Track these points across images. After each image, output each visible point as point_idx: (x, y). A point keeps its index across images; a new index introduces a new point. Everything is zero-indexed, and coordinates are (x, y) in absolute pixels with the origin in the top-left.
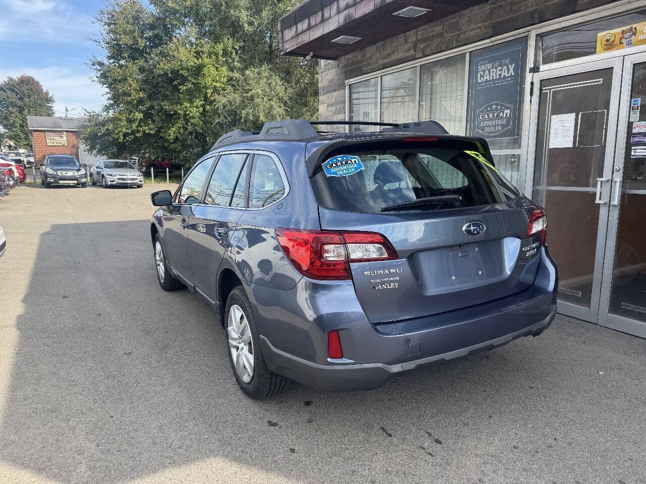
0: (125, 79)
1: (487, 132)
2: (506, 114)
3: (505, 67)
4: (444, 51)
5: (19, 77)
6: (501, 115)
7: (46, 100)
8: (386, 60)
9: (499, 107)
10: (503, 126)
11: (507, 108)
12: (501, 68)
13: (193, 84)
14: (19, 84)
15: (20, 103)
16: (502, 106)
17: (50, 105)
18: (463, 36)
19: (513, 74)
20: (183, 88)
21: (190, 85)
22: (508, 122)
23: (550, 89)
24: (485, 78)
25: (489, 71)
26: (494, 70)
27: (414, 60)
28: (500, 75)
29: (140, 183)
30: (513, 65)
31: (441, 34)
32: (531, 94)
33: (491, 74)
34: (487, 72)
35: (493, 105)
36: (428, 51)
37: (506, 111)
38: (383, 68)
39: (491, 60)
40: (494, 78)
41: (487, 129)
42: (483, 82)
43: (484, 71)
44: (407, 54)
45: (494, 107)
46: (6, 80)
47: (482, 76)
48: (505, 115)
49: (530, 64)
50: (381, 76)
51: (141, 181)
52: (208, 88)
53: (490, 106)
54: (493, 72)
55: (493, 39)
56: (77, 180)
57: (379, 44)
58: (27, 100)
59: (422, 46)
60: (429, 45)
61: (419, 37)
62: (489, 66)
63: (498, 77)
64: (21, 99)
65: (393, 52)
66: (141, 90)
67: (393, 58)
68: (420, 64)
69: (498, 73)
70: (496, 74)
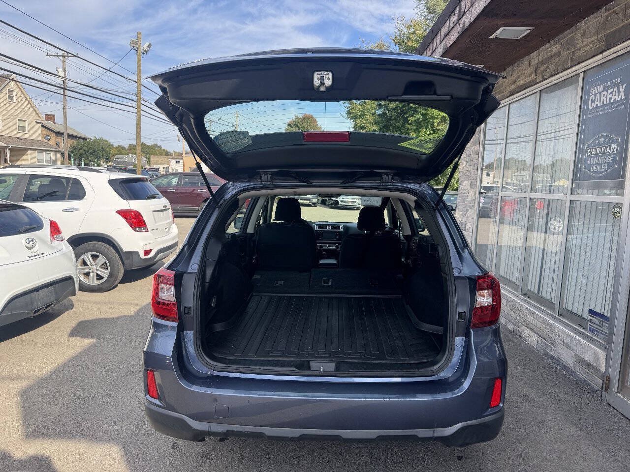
1: (592, 172)
2: (613, 149)
3: (616, 89)
4: (560, 73)
5: (303, 115)
6: (608, 150)
8: (513, 87)
9: (607, 140)
10: (610, 165)
11: (615, 142)
12: (612, 90)
13: (422, 115)
14: (301, 121)
16: (610, 138)
18: (577, 54)
19: (623, 97)
22: (614, 159)
24: (596, 103)
25: (600, 93)
26: (605, 93)
27: (534, 85)
28: (610, 98)
29: (358, 206)
30: (624, 86)
31: (558, 54)
33: (602, 98)
34: (598, 95)
35: (600, 137)
36: (547, 74)
37: (614, 146)
38: (510, 96)
39: (603, 81)
40: (605, 103)
41: (593, 168)
42: (593, 109)
43: (595, 95)
44: (530, 79)
45: (602, 140)
47: (593, 101)
50: (509, 104)
51: (359, 204)
53: (598, 138)
54: (604, 95)
55: (605, 54)
56: (309, 200)
57: (509, 69)
59: (542, 68)
60: (548, 67)
61: (541, 59)
62: (601, 88)
63: (608, 102)
65: (519, 77)
66: (375, 123)
67: (521, 82)
68: (539, 89)
69: (609, 96)
70: (606, 97)
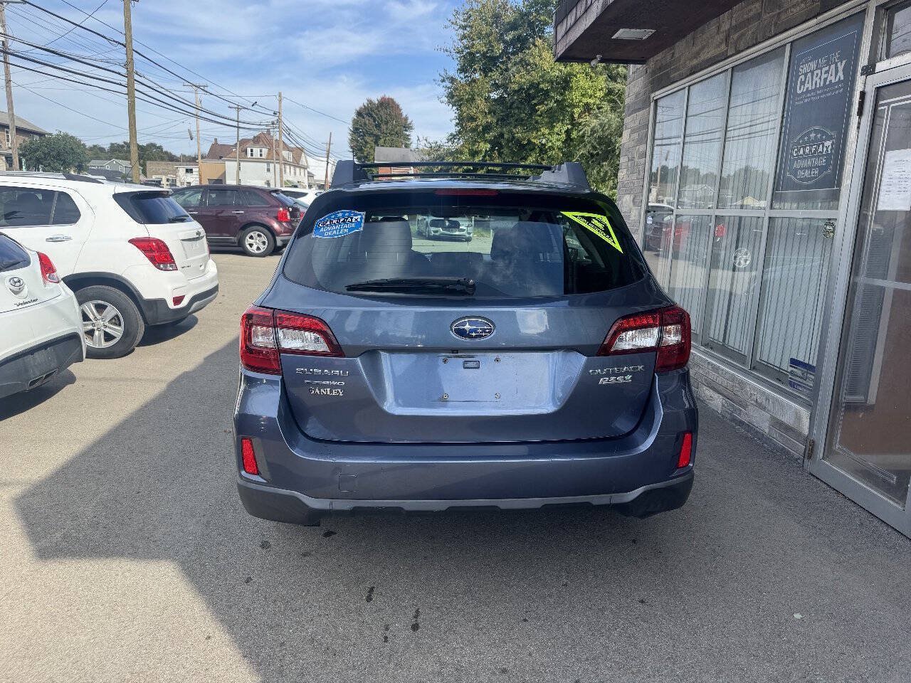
0: (473, 99)
1: (801, 179)
2: (827, 148)
3: (833, 66)
4: (760, 43)
5: (379, 98)
6: (820, 150)
7: (404, 127)
8: (695, 62)
9: (819, 136)
10: (822, 169)
11: (829, 138)
12: (827, 68)
13: (557, 101)
14: (377, 108)
15: (376, 132)
16: (823, 133)
17: (408, 133)
18: (783, 17)
19: (842, 78)
20: (542, 108)
21: (552, 104)
22: (828, 162)
23: (888, 104)
24: (806, 86)
25: (812, 72)
26: (819, 71)
27: (725, 59)
28: (825, 79)
29: (468, 236)
30: (844, 62)
31: (759, 16)
32: (860, 113)
33: (814, 80)
34: (809, 75)
35: (811, 132)
36: (742, 46)
37: (828, 143)
38: (691, 74)
39: (816, 56)
40: (818, 86)
41: (801, 174)
42: (802, 93)
43: (806, 75)
44: (718, 51)
45: (813, 135)
46: (366, 102)
47: (803, 83)
48: (825, 149)
49: (863, 61)
50: (689, 86)
51: (469, 233)
52: (575, 106)
53: (808, 134)
54: (817, 74)
55: (820, 18)
57: (689, 36)
58: (384, 127)
59: (735, 36)
60: (743, 35)
61: (734, 23)
62: (813, 65)
63: (822, 85)
64: (378, 126)
65: (703, 48)
66: (490, 113)
67: (705, 56)
68: (731, 65)
69: (824, 76)
70: (820, 78)
